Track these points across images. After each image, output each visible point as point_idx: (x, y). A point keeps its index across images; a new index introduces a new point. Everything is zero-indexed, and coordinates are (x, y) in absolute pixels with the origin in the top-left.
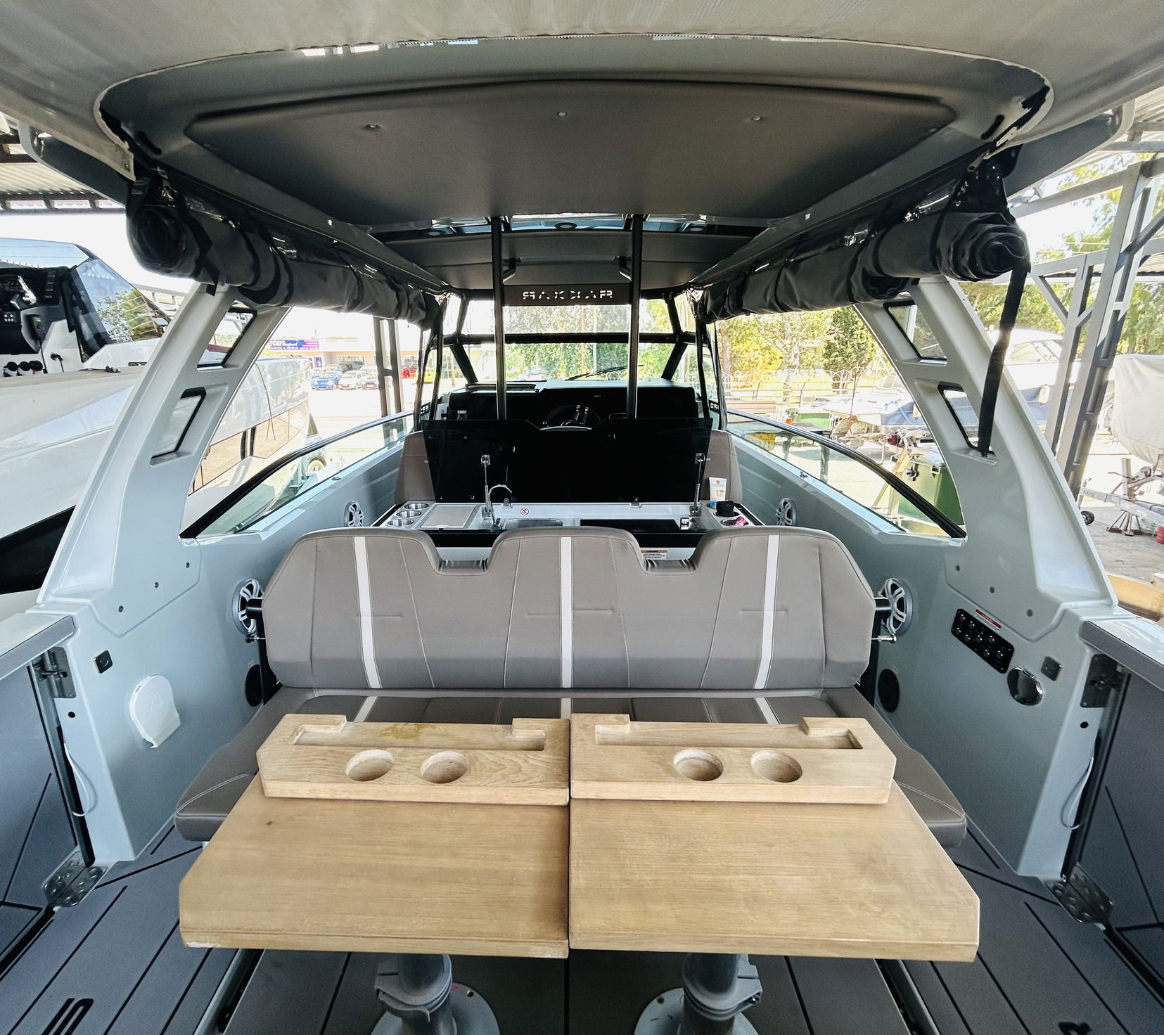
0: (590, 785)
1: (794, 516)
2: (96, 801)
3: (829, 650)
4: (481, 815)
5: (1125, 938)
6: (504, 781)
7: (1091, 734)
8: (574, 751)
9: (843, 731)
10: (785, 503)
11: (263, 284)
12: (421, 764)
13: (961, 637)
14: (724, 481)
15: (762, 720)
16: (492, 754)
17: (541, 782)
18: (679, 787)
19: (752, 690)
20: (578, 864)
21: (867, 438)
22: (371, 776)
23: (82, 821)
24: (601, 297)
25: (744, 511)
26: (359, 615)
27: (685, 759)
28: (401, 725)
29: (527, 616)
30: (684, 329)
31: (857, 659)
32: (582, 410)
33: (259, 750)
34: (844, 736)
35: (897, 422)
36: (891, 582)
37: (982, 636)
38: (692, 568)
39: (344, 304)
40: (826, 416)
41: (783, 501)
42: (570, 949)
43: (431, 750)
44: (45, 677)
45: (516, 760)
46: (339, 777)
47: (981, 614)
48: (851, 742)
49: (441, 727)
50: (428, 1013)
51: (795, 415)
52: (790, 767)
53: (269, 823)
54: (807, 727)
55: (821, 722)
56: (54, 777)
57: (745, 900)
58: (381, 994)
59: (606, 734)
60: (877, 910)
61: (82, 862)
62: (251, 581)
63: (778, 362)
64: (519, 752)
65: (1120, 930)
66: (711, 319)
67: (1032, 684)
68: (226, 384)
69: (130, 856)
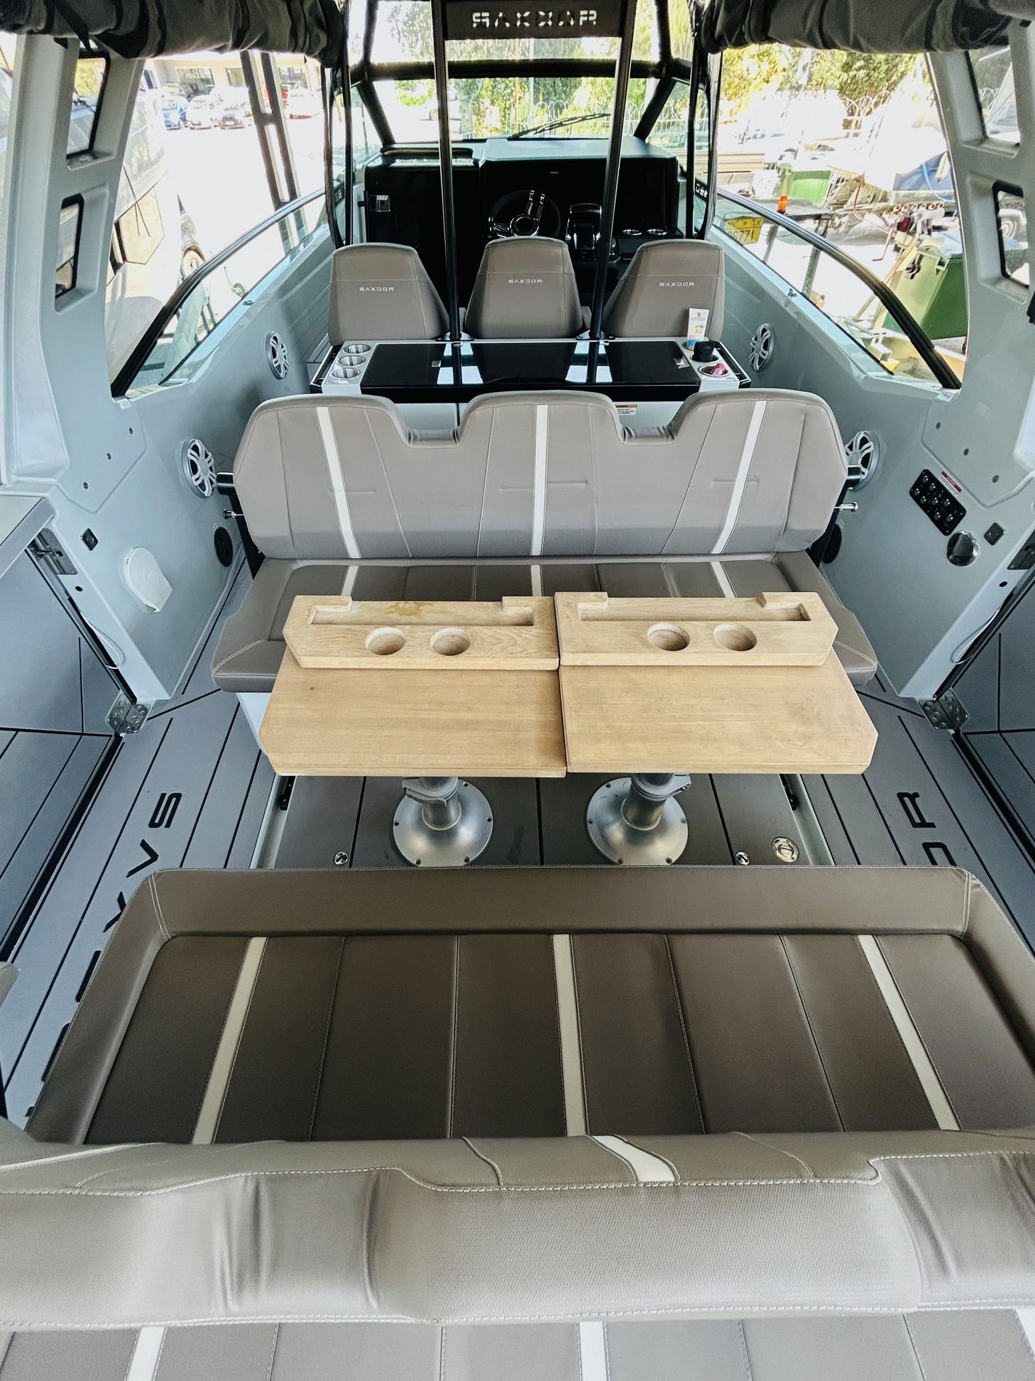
0: (577, 655)
1: (771, 348)
2: (124, 656)
3: (790, 518)
4: (486, 679)
5: (968, 741)
6: (504, 653)
7: (1007, 591)
8: (561, 627)
9: (796, 604)
10: (764, 330)
11: (128, 27)
12: (430, 639)
13: (917, 499)
14: (705, 313)
15: (720, 594)
16: (490, 630)
17: (535, 653)
18: (652, 656)
19: (708, 554)
20: (571, 716)
21: (870, 211)
22: (389, 650)
23: (117, 672)
24: (581, 24)
25: (722, 353)
26: (332, 490)
27: (656, 631)
28: (402, 603)
29: (501, 490)
30: (674, 55)
31: (815, 527)
32: (536, 198)
33: (284, 630)
34: (795, 609)
35: (912, 187)
36: (862, 435)
37: (938, 499)
38: (670, 438)
39: (228, 41)
40: (824, 175)
41: (761, 328)
42: (567, 772)
43: (435, 627)
44: (42, 556)
45: (511, 635)
46: (361, 651)
47: (946, 476)
48: (801, 614)
49: (438, 605)
50: (445, 801)
51: (787, 174)
52: (746, 636)
53: (312, 689)
54: (765, 602)
55: (778, 596)
56: (83, 640)
57: (701, 739)
58: (407, 790)
59: (587, 610)
60: (800, 743)
61: (128, 701)
62: (194, 441)
63: (777, 79)
64: (512, 627)
65: (965, 734)
66: (717, 46)
67: (969, 545)
68: (104, 184)
69: (165, 696)
